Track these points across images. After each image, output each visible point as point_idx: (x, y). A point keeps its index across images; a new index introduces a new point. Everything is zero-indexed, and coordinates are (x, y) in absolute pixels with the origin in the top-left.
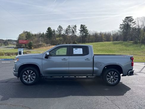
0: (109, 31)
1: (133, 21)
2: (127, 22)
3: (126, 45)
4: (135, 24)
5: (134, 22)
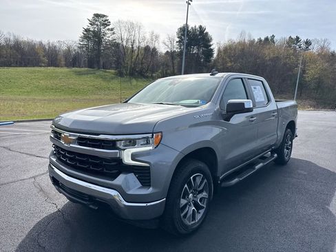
0: (51, 42)
1: (109, 25)
2: (97, 25)
3: (104, 78)
4: (114, 33)
5: (112, 30)
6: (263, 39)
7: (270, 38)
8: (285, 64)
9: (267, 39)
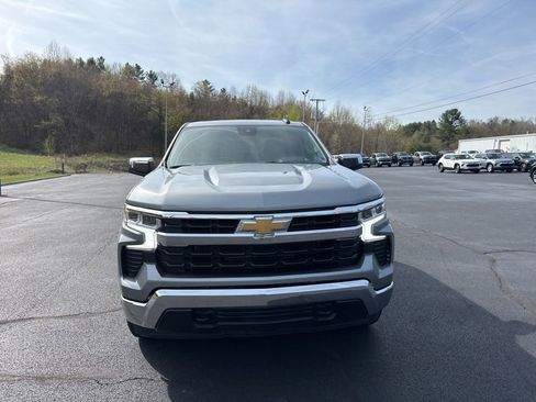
6: (85, 60)
7: (97, 62)
8: (132, 105)
9: (91, 61)
